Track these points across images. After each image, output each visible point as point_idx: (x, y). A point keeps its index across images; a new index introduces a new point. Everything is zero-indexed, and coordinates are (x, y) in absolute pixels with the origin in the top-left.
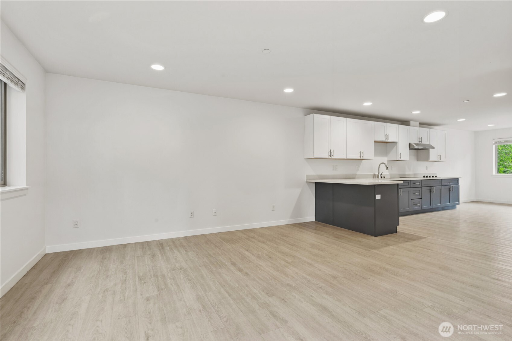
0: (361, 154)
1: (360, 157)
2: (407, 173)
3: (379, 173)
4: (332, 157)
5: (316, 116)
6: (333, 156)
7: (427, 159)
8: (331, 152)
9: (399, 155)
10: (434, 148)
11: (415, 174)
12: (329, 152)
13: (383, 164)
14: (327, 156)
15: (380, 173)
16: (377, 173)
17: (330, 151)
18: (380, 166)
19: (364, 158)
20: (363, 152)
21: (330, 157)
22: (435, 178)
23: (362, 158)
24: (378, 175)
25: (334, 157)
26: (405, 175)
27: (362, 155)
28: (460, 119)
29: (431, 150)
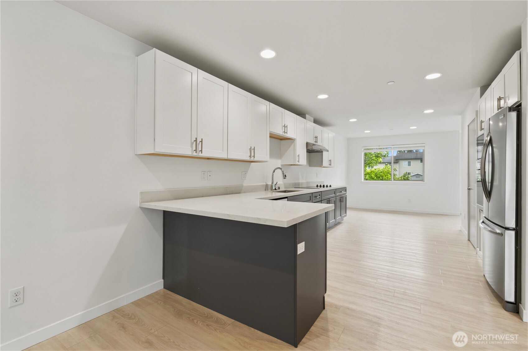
0: (251, 151)
1: (250, 156)
2: (300, 181)
3: (273, 183)
4: (200, 155)
5: (160, 54)
6: (201, 151)
7: (320, 164)
8: (197, 143)
9: (297, 158)
10: (328, 151)
11: (308, 183)
12: (192, 144)
13: (279, 170)
14: (188, 151)
15: (275, 183)
16: (270, 183)
17: (196, 141)
18: (274, 171)
19: (256, 159)
20: (254, 149)
21: (195, 154)
22: (329, 188)
23: (252, 159)
24: (272, 186)
25: (204, 154)
26: (299, 184)
27: (252, 155)
28: (352, 119)
29: (325, 153)
